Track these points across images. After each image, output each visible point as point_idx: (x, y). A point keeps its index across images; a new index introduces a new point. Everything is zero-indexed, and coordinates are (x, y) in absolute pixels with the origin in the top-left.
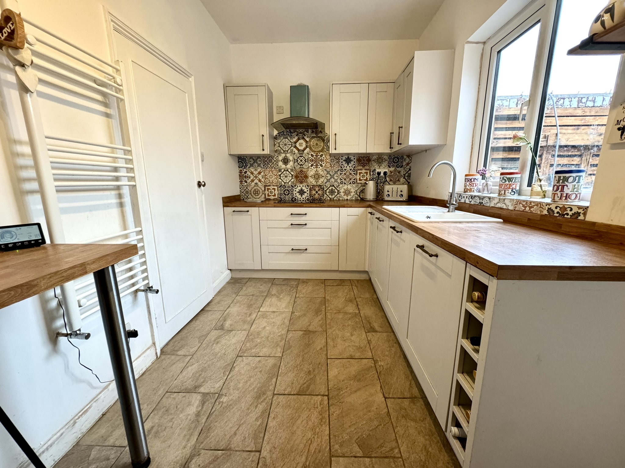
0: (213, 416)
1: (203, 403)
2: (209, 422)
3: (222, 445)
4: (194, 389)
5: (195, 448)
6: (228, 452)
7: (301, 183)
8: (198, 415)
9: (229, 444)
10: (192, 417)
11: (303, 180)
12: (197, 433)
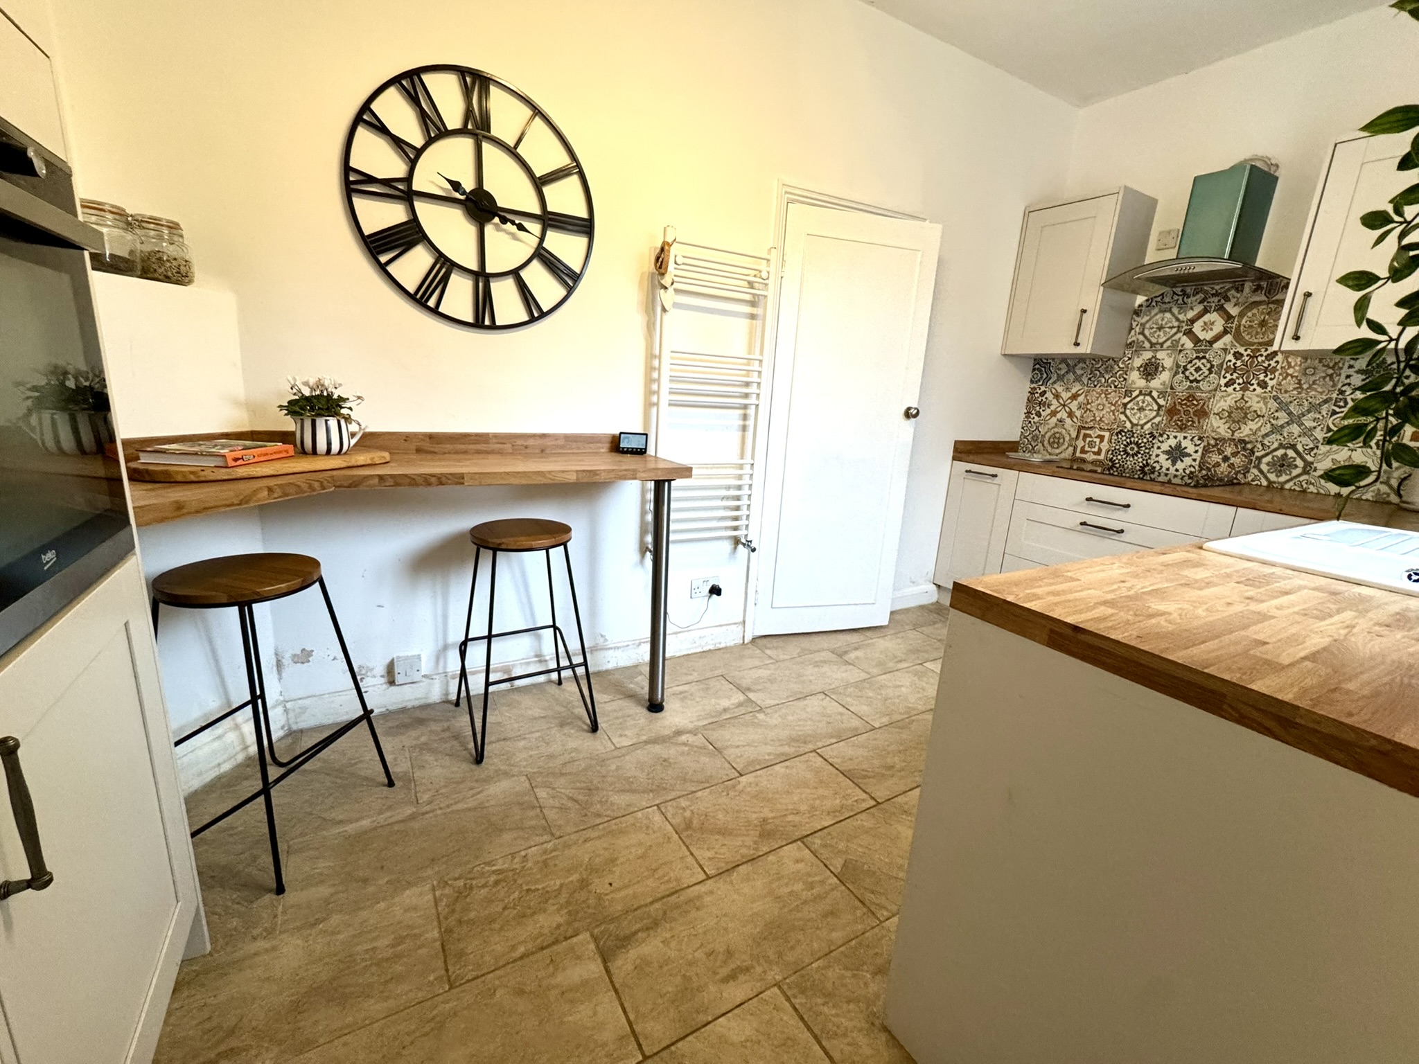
0: (736, 721)
1: (740, 705)
2: (728, 721)
3: (718, 745)
4: (744, 690)
5: (697, 729)
6: (716, 753)
7: (1182, 428)
8: (725, 710)
9: (725, 749)
10: (720, 708)
11: (1189, 421)
12: (710, 721)
